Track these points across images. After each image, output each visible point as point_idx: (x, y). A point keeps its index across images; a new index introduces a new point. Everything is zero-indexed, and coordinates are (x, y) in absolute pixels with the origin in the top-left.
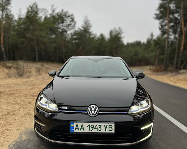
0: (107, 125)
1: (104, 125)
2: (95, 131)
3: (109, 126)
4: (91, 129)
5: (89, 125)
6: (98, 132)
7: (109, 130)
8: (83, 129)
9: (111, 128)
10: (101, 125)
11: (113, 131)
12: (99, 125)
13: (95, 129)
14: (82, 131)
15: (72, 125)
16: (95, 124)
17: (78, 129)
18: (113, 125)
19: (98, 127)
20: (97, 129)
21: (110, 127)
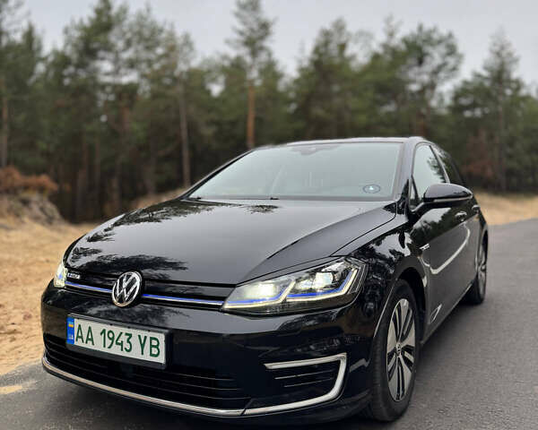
0: (146, 337)
1: (139, 336)
2: (115, 350)
3: (151, 338)
4: (108, 342)
5: (104, 331)
6: (125, 354)
7: (151, 355)
8: (92, 340)
9: (157, 347)
10: (130, 336)
11: (161, 359)
12: (127, 334)
13: (117, 344)
14: (89, 346)
15: (70, 325)
16: (117, 330)
17: (81, 337)
18: (161, 338)
19: (124, 338)
20: (121, 344)
21: (154, 343)
